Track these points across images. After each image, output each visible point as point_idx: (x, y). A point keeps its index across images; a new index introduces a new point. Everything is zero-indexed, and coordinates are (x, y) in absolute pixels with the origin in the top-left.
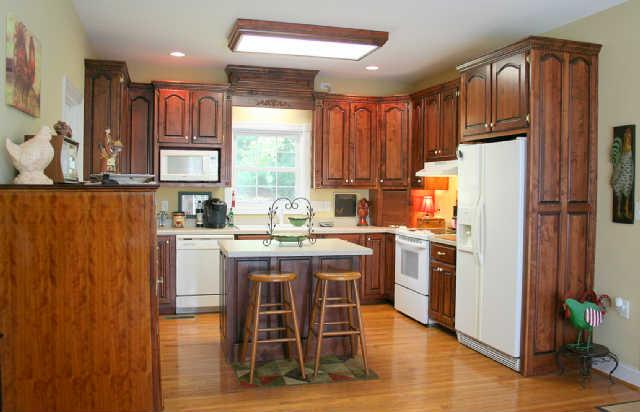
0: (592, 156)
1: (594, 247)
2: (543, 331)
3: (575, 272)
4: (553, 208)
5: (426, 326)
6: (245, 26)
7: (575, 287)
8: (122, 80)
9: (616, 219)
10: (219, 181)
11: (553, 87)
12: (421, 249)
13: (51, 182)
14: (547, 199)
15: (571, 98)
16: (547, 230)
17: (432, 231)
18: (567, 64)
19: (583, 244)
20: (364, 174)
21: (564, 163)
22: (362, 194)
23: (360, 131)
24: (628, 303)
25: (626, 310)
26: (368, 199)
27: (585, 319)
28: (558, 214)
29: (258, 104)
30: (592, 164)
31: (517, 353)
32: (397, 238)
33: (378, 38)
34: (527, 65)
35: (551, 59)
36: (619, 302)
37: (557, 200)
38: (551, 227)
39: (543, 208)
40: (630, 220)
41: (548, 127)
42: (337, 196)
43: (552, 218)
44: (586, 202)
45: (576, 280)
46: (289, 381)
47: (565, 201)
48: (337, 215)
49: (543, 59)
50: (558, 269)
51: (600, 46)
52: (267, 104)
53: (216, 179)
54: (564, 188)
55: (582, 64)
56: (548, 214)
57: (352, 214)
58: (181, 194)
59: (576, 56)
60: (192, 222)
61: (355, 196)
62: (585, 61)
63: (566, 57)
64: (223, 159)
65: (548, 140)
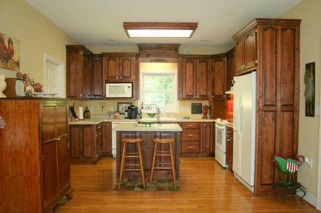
0: (296, 80)
1: (298, 129)
2: (266, 173)
3: (286, 142)
4: (272, 108)
5: (225, 168)
6: (128, 26)
7: (286, 150)
8: (82, 53)
9: (307, 115)
10: (132, 97)
11: (271, 44)
12: (223, 130)
13: (5, 97)
14: (267, 103)
15: (282, 49)
16: (268, 120)
17: (228, 121)
18: (280, 32)
19: (291, 128)
20: (204, 93)
21: (278, 84)
22: (205, 103)
23: (202, 73)
24: (312, 160)
25: (310, 164)
26: (208, 105)
27: (286, 167)
28: (275, 111)
29: (151, 62)
30: (296, 84)
31: (252, 184)
32: (216, 125)
33: (193, 26)
34: (256, 34)
35: (270, 30)
36: (307, 160)
37: (274, 104)
38: (271, 119)
39: (265, 108)
40: (313, 115)
41: (268, 66)
42: (192, 104)
43: (271, 114)
44: (293, 105)
45: (286, 147)
46: (137, 189)
47: (279, 104)
48: (192, 113)
49: (265, 30)
50: (275, 141)
51: (300, 21)
52: (156, 61)
53: (131, 96)
54: (279, 98)
55: (289, 32)
56: (269, 111)
57: (200, 112)
58: (118, 103)
59: (285, 27)
60: (123, 116)
61: (201, 104)
62: (291, 29)
63: (279, 28)
64: (134, 87)
65: (268, 72)
